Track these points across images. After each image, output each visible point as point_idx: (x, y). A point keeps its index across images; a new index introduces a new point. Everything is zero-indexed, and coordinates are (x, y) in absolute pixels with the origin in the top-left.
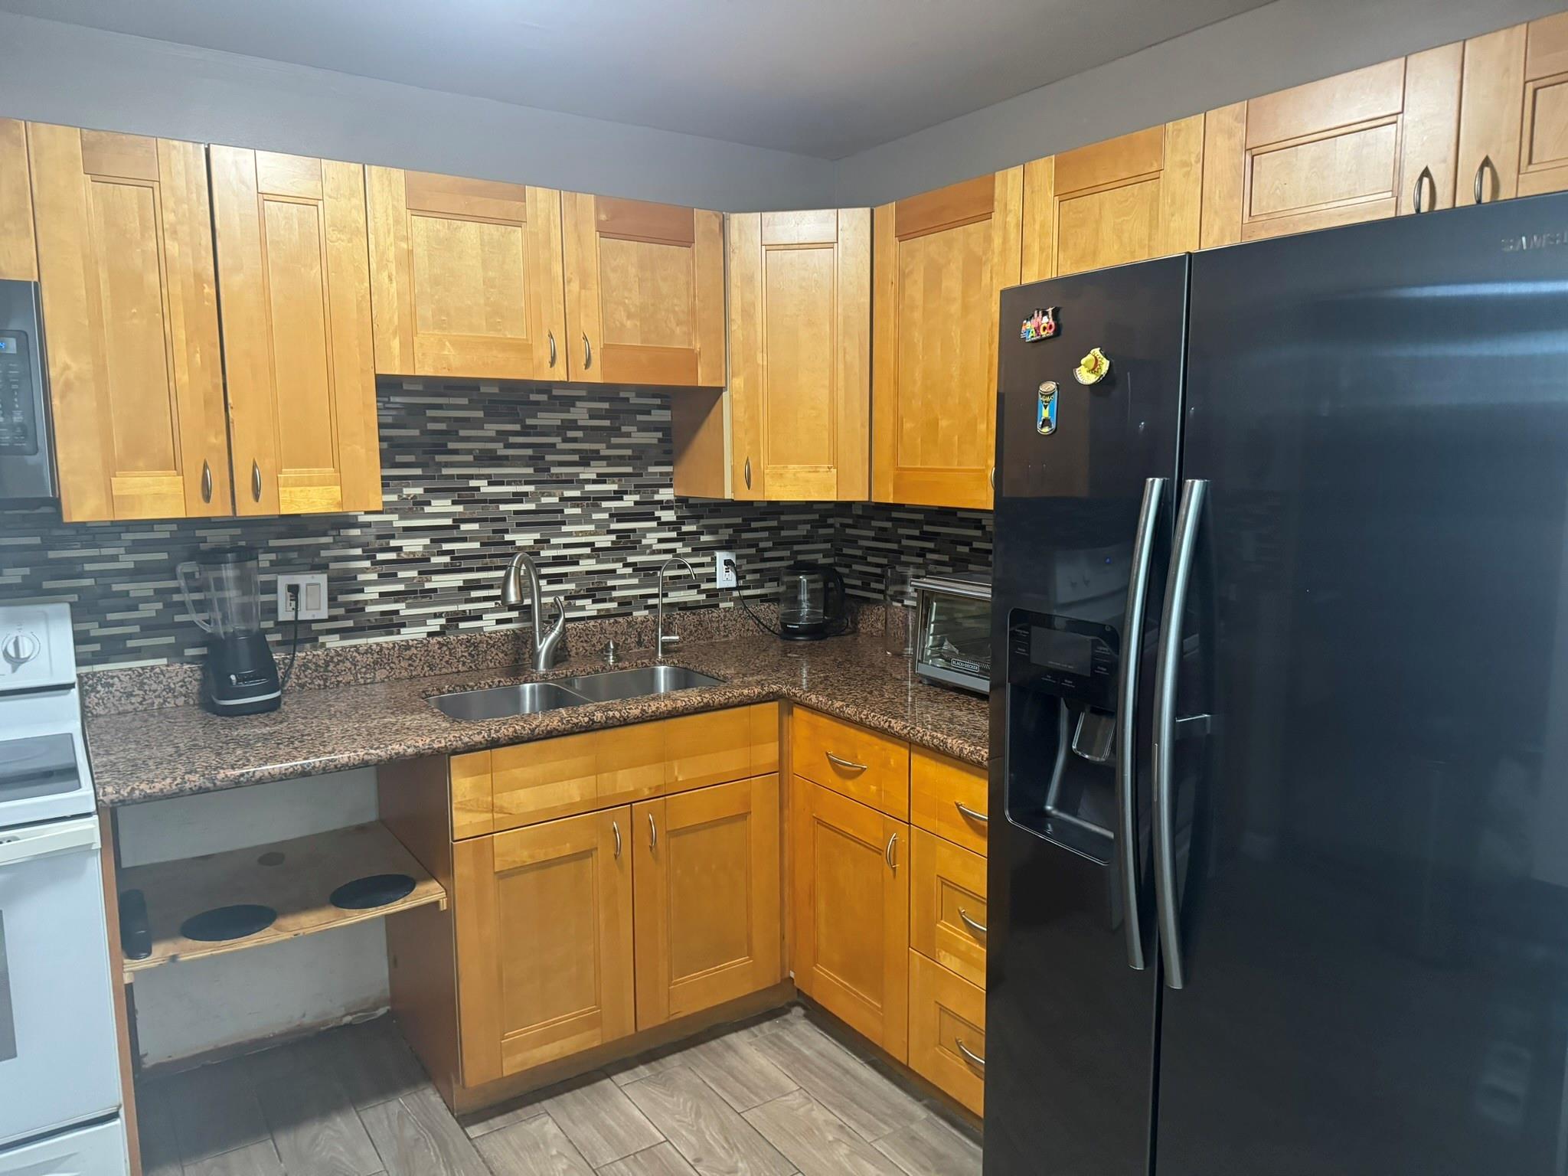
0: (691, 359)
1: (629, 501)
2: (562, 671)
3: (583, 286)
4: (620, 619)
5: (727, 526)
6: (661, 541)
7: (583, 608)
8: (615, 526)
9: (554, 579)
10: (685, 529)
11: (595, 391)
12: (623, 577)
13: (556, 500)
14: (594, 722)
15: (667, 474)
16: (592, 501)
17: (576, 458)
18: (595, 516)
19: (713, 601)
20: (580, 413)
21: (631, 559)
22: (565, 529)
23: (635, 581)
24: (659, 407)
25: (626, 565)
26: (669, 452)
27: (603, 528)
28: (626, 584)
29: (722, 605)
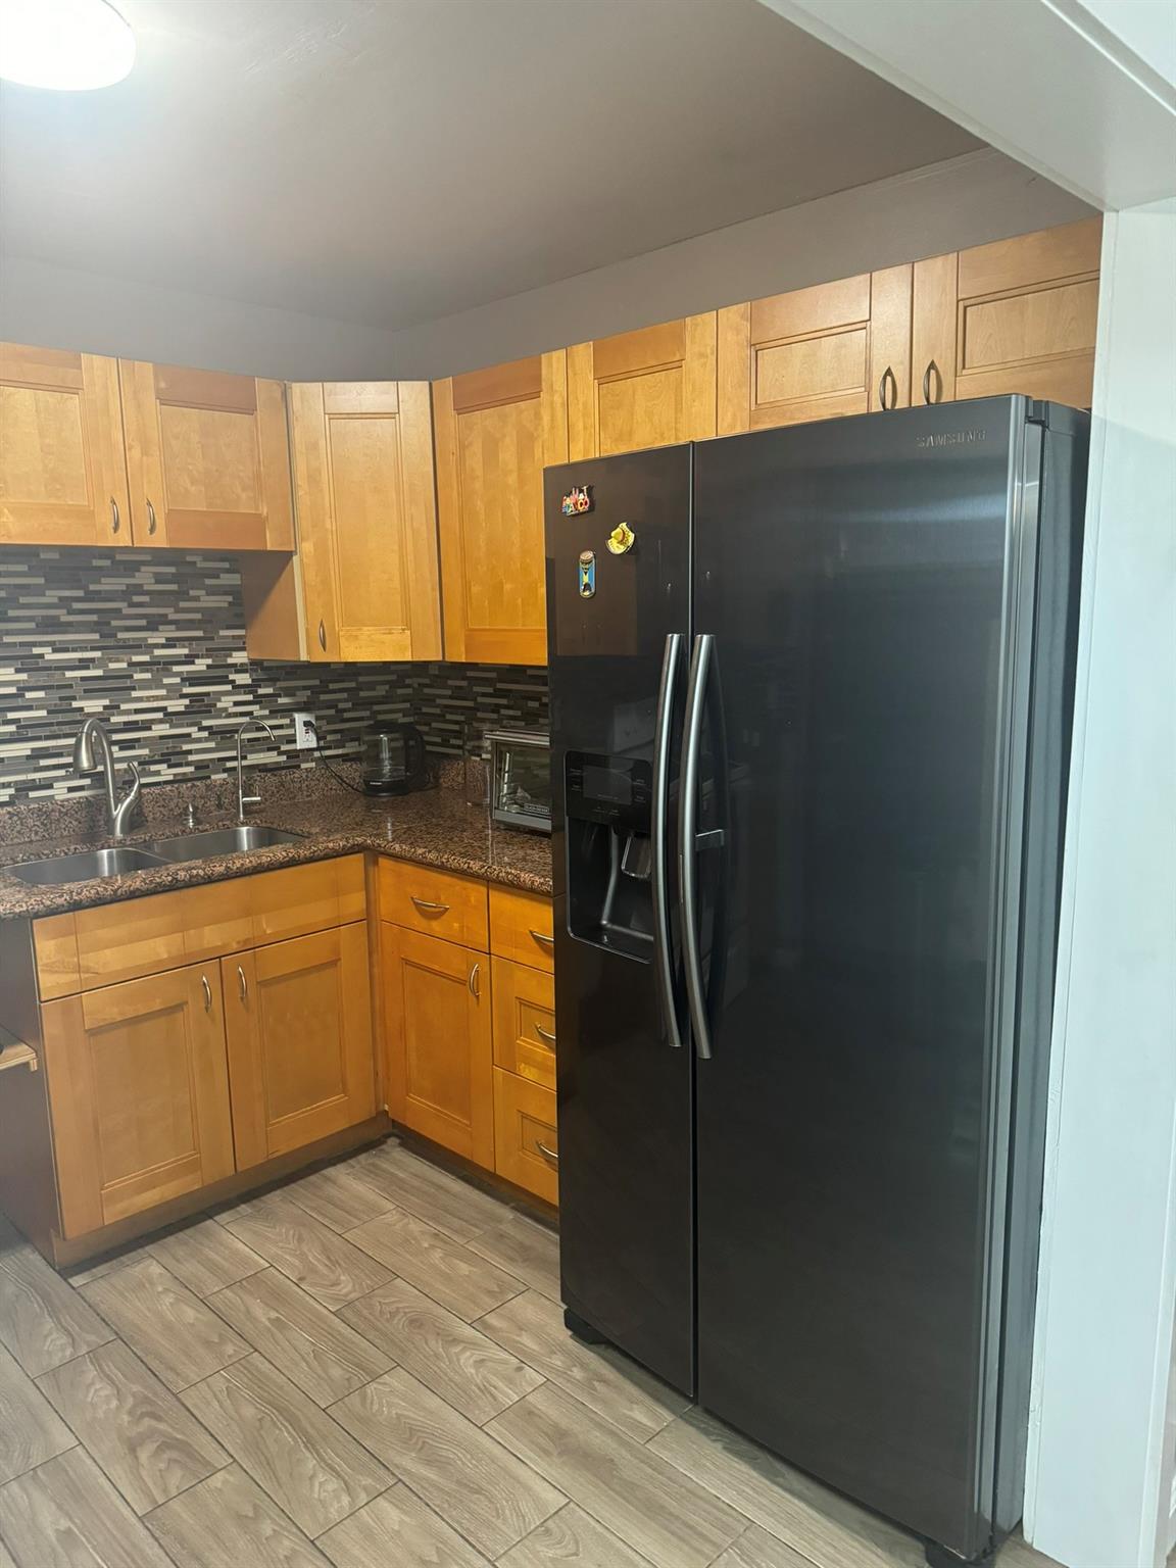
0: (258, 523)
1: (201, 665)
2: (140, 836)
3: (145, 452)
4: (198, 783)
5: (305, 688)
6: (236, 704)
7: (158, 773)
8: (187, 690)
9: (125, 745)
10: (261, 691)
11: (159, 556)
12: (199, 740)
13: (124, 665)
14: (177, 881)
15: (240, 637)
16: (163, 666)
17: (143, 622)
18: (166, 681)
19: (293, 762)
20: (145, 578)
21: (206, 723)
22: (135, 694)
23: (212, 745)
24: (228, 571)
25: (201, 729)
26: (239, 616)
27: (174, 692)
28: (202, 748)
29: (303, 766)
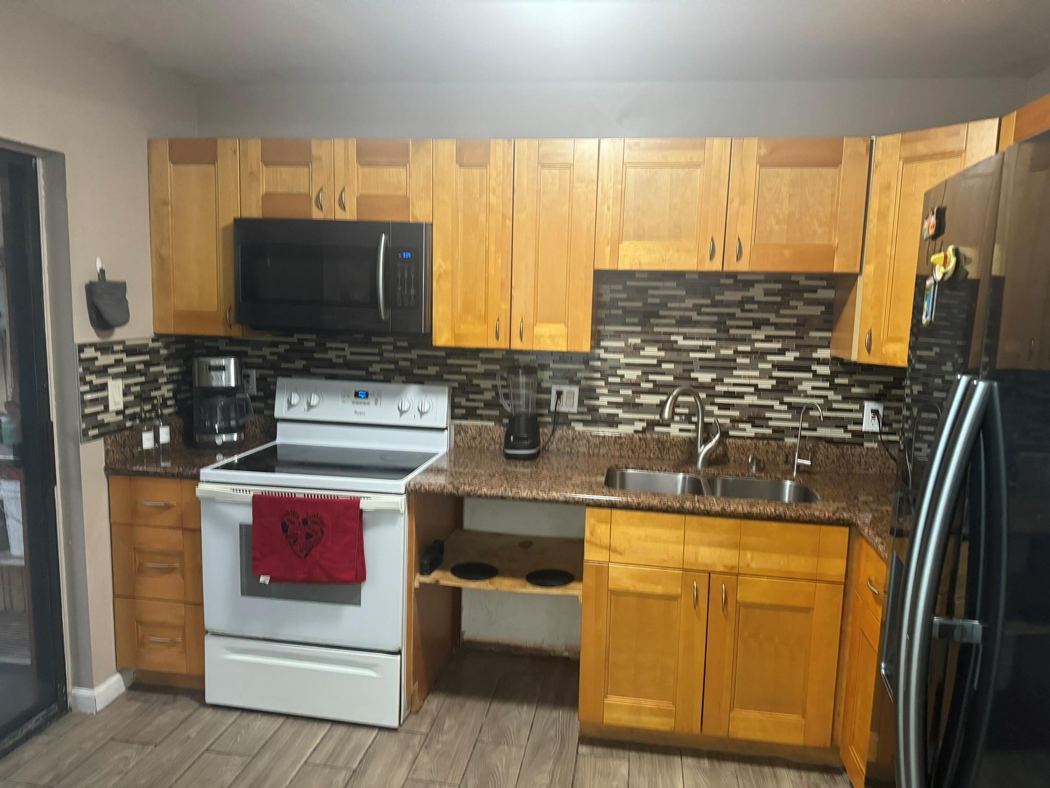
0: (830, 252)
1: (790, 357)
2: (713, 470)
3: (743, 202)
4: (773, 443)
5: (878, 383)
6: (814, 388)
7: (744, 430)
8: (776, 374)
9: (722, 407)
10: (837, 381)
11: (770, 277)
12: (780, 411)
13: (731, 352)
15: (826, 338)
16: (761, 355)
17: (750, 323)
18: (761, 366)
20: (757, 292)
21: (786, 399)
22: (735, 373)
23: (789, 416)
24: (824, 288)
25: (782, 403)
26: (827, 321)
27: (768, 375)
28: (780, 417)
29: (866, 445)
